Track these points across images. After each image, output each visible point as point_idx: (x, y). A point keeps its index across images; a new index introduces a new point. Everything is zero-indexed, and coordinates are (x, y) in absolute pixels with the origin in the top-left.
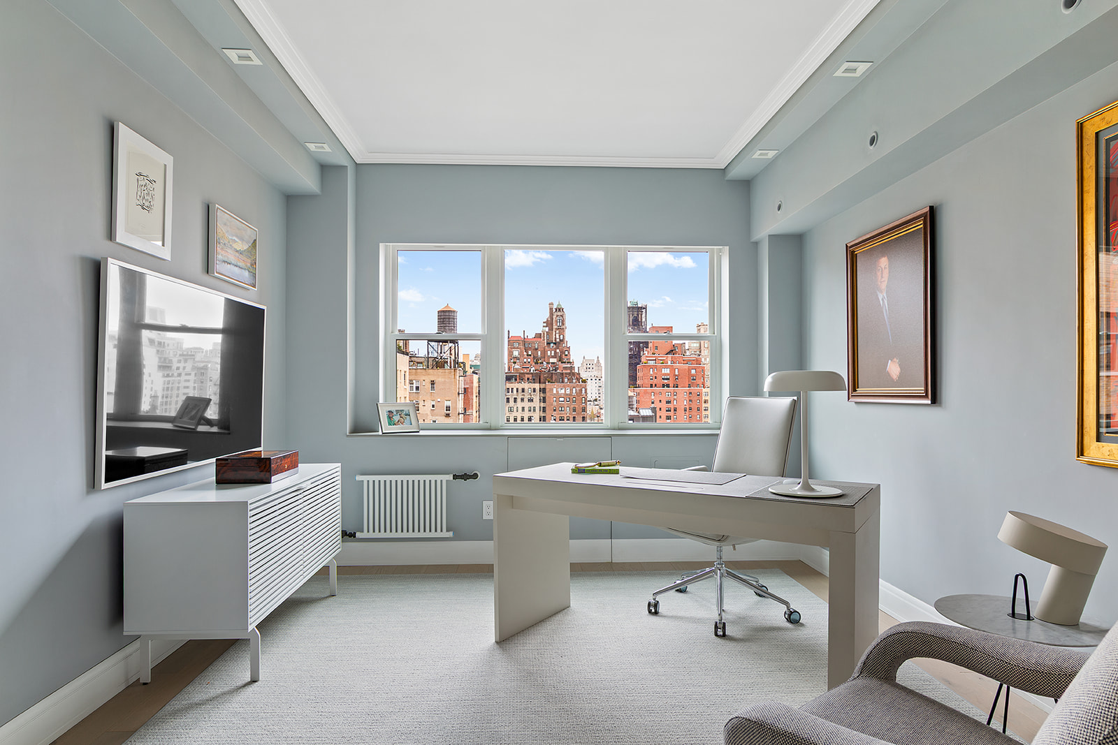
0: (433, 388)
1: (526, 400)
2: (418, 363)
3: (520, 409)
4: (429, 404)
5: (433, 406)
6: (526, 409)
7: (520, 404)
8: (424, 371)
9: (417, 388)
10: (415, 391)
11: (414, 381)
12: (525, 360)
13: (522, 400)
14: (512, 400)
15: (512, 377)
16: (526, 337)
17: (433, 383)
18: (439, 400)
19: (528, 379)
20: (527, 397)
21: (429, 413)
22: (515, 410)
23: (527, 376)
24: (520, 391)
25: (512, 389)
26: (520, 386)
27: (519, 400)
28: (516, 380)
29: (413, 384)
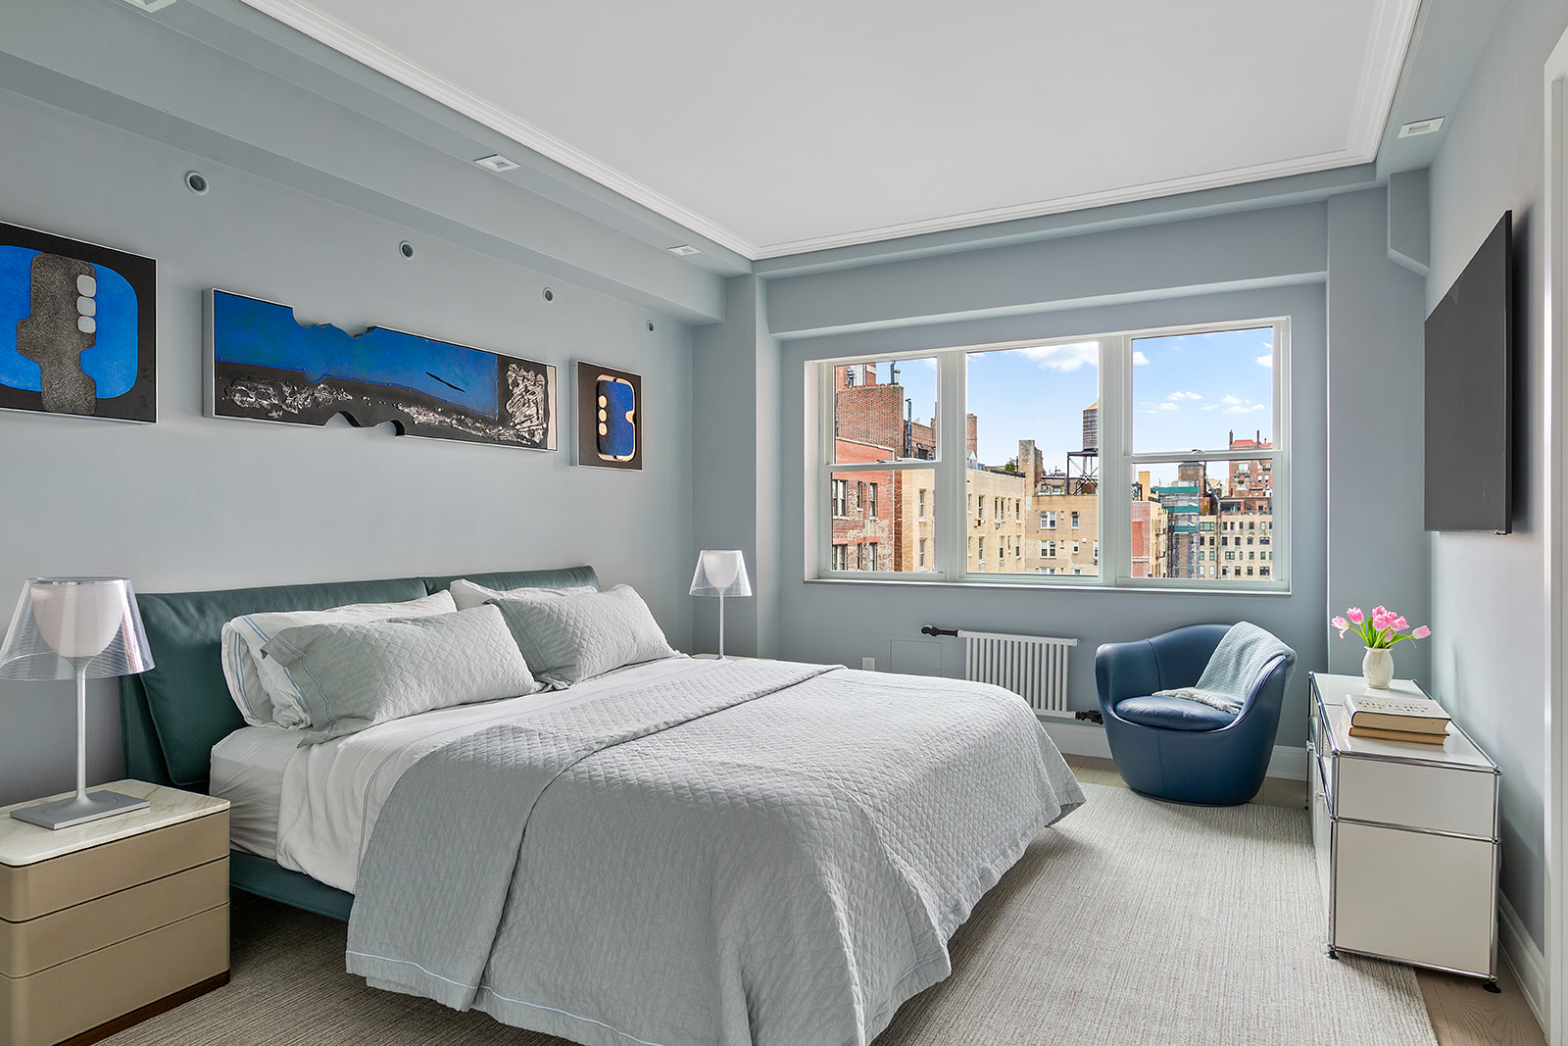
0: (1075, 523)
1: (1256, 541)
2: (1054, 487)
3: (1246, 556)
4: (1070, 546)
5: (1076, 549)
6: (1257, 556)
7: (1245, 548)
8: (1062, 498)
9: (1053, 523)
10: (1048, 527)
11: (1048, 514)
12: (1260, 478)
13: (1250, 541)
14: (1231, 542)
15: (1233, 504)
16: (1262, 441)
17: (1075, 515)
18: (1084, 540)
19: (1261, 508)
20: (1257, 537)
21: (1070, 560)
22: (1237, 555)
23: (1258, 503)
24: (1246, 526)
25: (1232, 523)
26: (1247, 519)
27: (1243, 542)
28: (1239, 509)
29: (1046, 517)
